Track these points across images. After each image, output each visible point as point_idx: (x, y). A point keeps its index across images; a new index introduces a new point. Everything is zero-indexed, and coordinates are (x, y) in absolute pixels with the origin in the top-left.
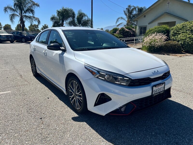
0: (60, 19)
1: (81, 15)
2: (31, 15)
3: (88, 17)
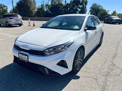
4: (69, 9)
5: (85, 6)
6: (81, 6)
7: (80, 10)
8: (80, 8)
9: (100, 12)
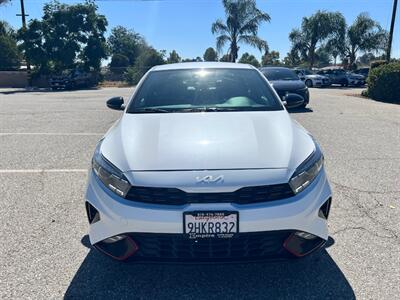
0: (308, 38)
1: (364, 24)
2: (251, 34)
3: (379, 27)
4: (44, 41)
5: (101, 35)
6: (88, 35)
7: (83, 46)
8: (83, 40)
9: (143, 54)
